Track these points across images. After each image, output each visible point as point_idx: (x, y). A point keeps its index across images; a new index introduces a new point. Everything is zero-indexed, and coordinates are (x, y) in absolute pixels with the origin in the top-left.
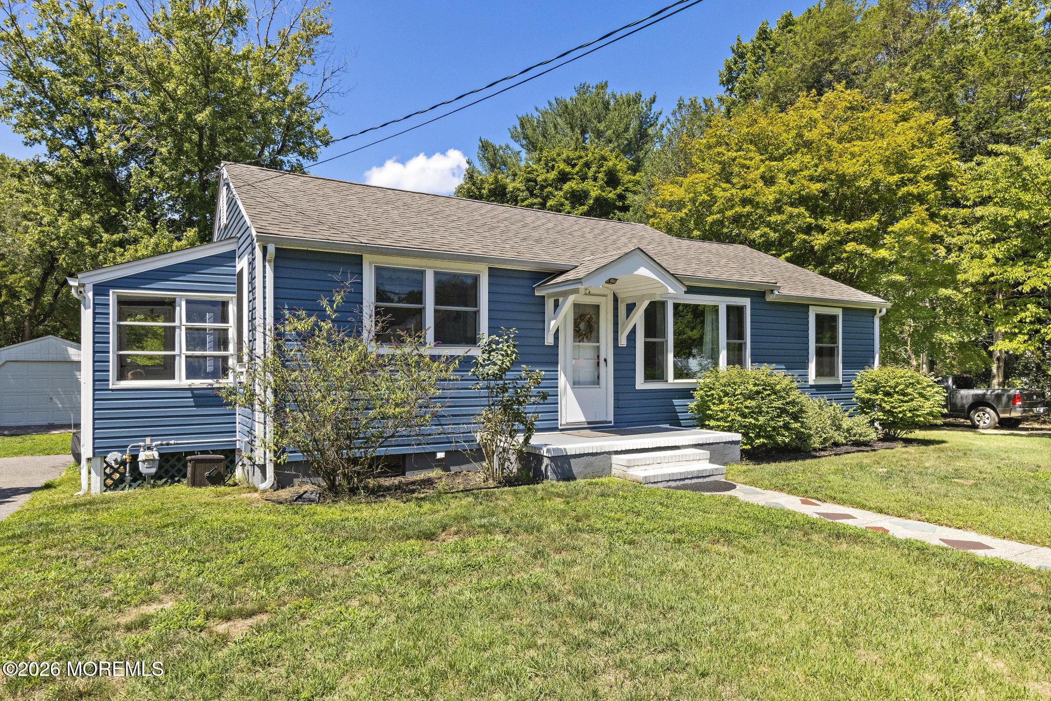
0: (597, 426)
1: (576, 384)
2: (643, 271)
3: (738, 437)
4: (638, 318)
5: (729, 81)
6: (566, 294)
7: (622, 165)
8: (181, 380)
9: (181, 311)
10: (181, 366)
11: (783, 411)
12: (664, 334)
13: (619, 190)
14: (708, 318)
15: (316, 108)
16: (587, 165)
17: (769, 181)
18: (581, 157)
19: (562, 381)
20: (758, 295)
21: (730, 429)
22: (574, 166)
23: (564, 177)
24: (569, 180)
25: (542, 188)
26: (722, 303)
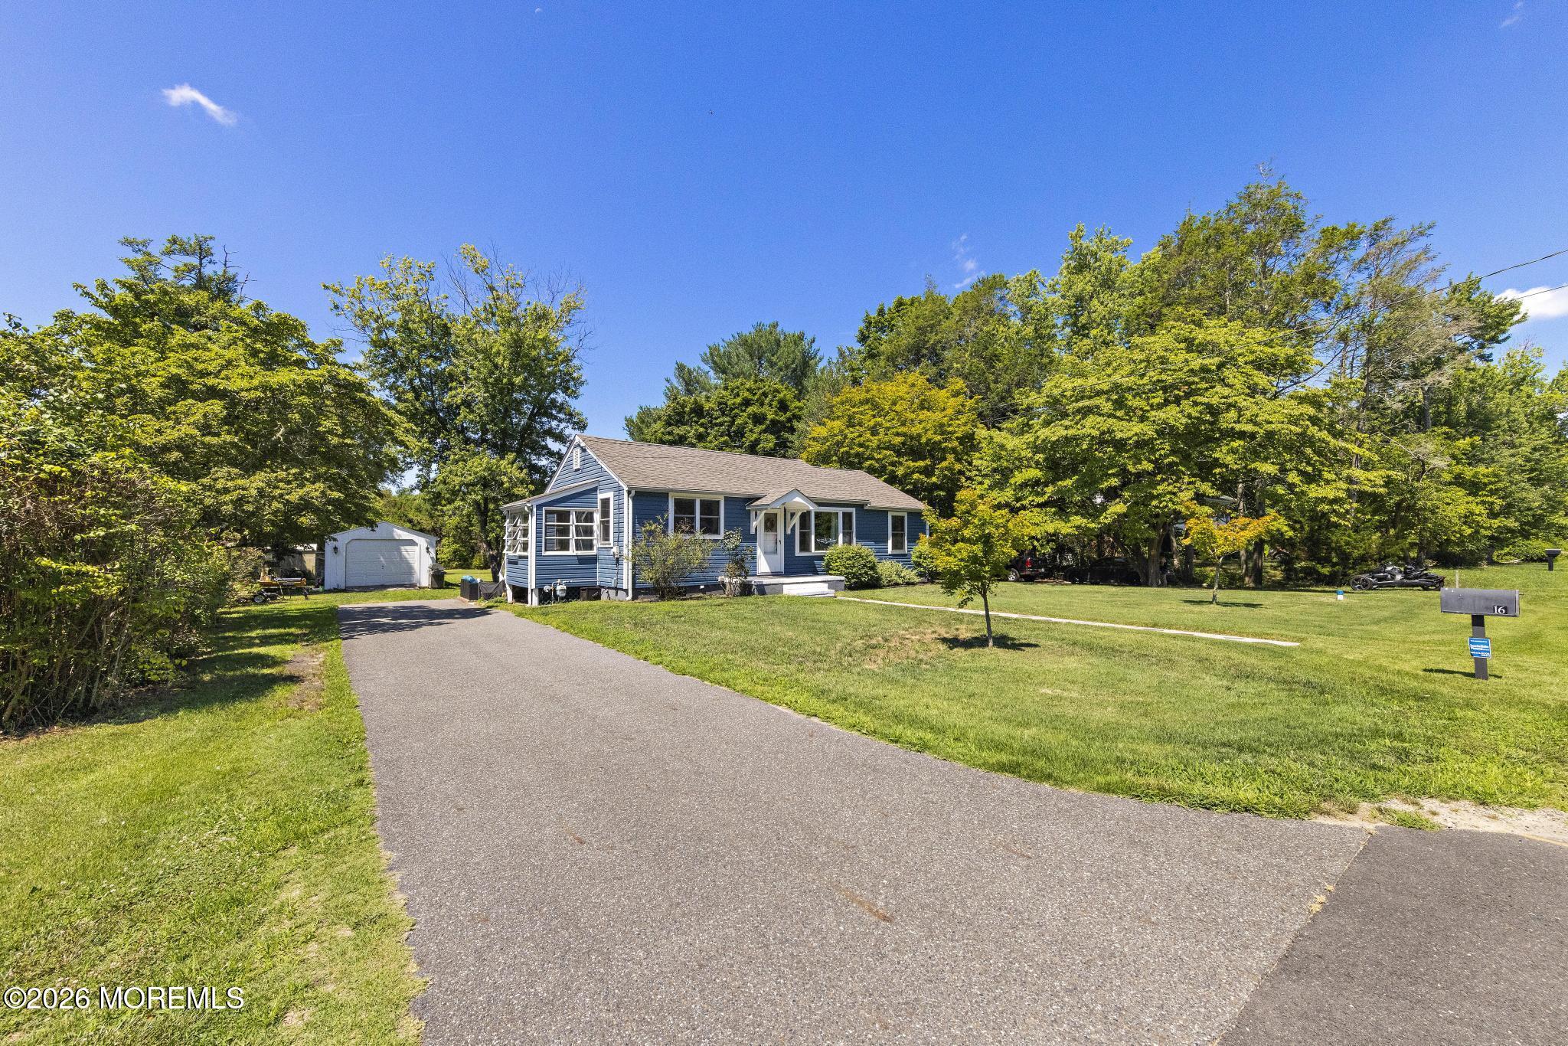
0: (775, 574)
1: (765, 553)
2: (798, 499)
3: (843, 578)
4: (796, 520)
5: (863, 338)
6: (761, 510)
7: (787, 393)
8: (572, 551)
9: (573, 517)
10: (572, 544)
11: (865, 566)
12: (810, 528)
13: (789, 414)
14: (833, 519)
15: (576, 362)
16: (765, 394)
17: (874, 432)
18: (759, 388)
19: (759, 552)
20: (860, 506)
21: (840, 575)
22: (755, 394)
23: (747, 403)
24: (751, 405)
25: (732, 409)
26: (840, 511)
